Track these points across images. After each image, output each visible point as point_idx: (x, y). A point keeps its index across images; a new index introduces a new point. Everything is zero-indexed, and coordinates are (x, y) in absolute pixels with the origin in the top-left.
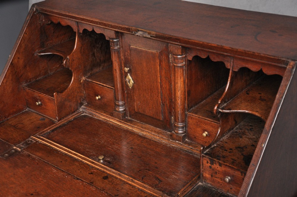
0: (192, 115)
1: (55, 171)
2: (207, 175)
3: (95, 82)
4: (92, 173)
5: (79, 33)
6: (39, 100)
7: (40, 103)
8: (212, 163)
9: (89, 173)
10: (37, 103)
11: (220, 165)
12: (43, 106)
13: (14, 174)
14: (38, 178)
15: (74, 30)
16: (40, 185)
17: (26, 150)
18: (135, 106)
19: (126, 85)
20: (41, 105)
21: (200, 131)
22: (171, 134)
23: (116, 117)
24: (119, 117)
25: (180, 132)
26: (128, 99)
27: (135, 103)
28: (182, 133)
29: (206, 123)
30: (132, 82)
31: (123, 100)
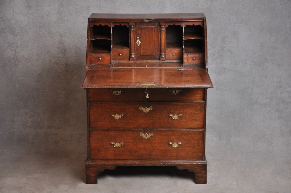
0: (168, 49)
2: (186, 61)
3: (118, 48)
5: (112, 28)
8: (188, 55)
11: (191, 55)
12: (103, 60)
15: (109, 27)
18: (141, 53)
19: (136, 45)
20: (101, 59)
21: (171, 54)
22: (159, 59)
23: (131, 60)
24: (133, 60)
25: (163, 57)
26: (137, 51)
27: (141, 52)
28: (164, 57)
29: (173, 50)
30: (140, 42)
31: (134, 52)
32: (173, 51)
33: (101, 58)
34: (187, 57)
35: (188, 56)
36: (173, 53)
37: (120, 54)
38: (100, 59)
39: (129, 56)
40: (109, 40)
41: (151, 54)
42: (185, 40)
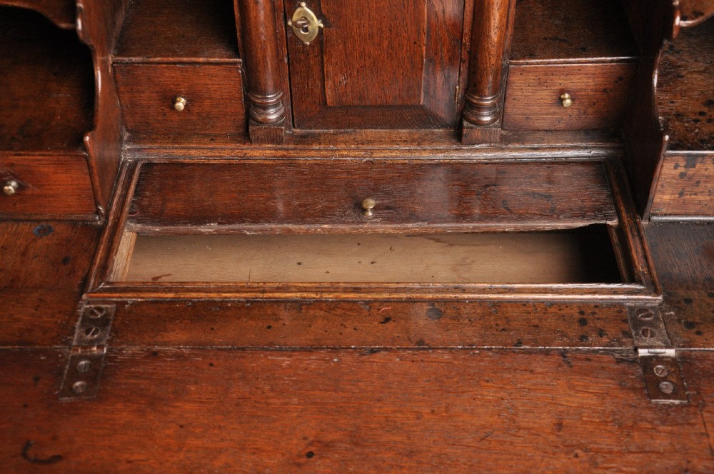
0: (527, 64)
1: (286, 361)
2: (666, 197)
3: (158, 59)
4: (387, 320)
6: (6, 176)
7: (14, 183)
8: (691, 164)
9: (381, 323)
10: (6, 188)
12: (32, 190)
13: (181, 426)
14: (268, 404)
16: (298, 417)
17: (123, 343)
18: (329, 92)
19: (288, 39)
20: (20, 188)
21: (546, 95)
22: (458, 135)
23: (260, 141)
24: (275, 139)
25: (487, 119)
26: (296, 79)
27: (329, 84)
28: (494, 121)
29: (568, 73)
30: (317, 23)
31: (277, 88)
32: (561, 82)
33: (15, 177)
34: (682, 175)
35: (691, 171)
36: (562, 92)
37: (174, 102)
38: (11, 187)
39: (242, 111)
40: (64, 25)
41: (399, 102)
42: (681, 28)
